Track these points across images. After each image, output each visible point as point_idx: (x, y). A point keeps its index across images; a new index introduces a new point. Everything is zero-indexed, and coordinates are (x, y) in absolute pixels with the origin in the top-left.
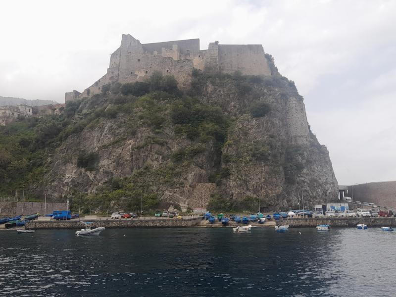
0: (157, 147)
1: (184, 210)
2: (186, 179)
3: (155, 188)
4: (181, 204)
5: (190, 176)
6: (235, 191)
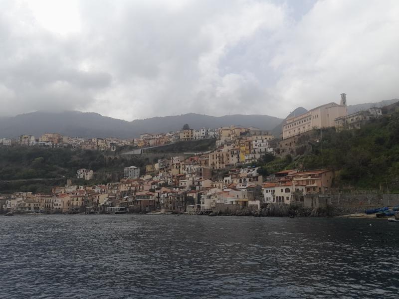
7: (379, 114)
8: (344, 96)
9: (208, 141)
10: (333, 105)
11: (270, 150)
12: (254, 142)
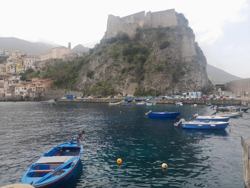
0: (115, 67)
1: (124, 95)
2: (125, 81)
3: (114, 86)
4: (123, 93)
5: (127, 80)
6: (146, 87)
7: (81, 55)
8: (70, 44)
9: (3, 57)
10: (63, 47)
11: (33, 67)
12: (25, 62)
